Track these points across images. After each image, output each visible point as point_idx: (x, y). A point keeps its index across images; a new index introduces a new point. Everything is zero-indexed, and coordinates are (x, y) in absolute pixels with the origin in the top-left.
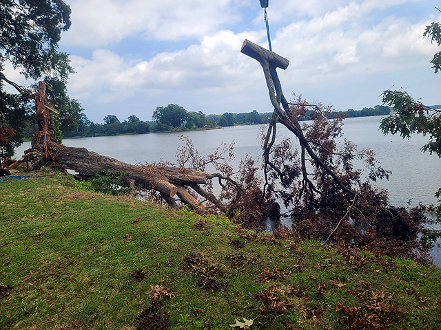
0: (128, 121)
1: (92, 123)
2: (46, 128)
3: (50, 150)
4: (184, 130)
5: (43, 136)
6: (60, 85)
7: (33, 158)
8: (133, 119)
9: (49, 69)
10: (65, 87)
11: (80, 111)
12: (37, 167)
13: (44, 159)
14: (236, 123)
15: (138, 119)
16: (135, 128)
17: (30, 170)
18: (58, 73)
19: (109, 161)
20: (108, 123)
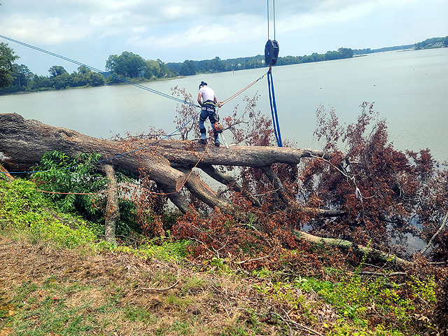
0: (77, 72)
1: (36, 76)
4: (142, 81)
8: (84, 70)
11: (13, 59)
14: (198, 71)
15: (90, 70)
16: (87, 80)
19: (64, 136)
20: (55, 76)
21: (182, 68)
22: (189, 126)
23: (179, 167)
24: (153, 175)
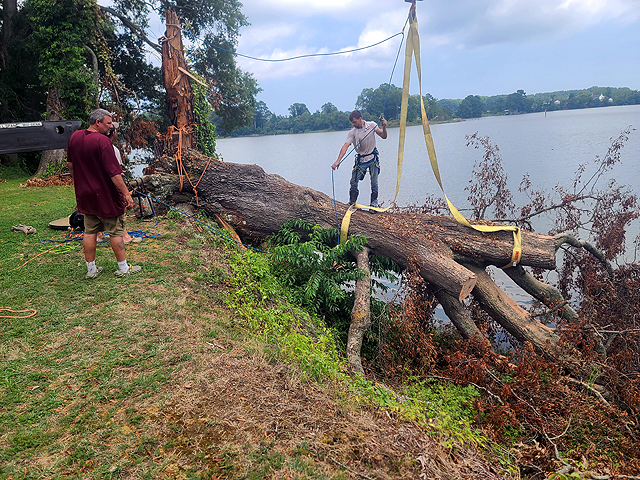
0: (321, 111)
1: (274, 115)
2: (182, 120)
3: (188, 169)
5: (176, 138)
6: (227, 48)
7: (153, 189)
8: (329, 108)
9: (211, 20)
10: (234, 51)
12: (161, 210)
13: (176, 190)
15: (335, 109)
16: (331, 121)
17: (148, 217)
18: (224, 27)
19: (309, 200)
20: (294, 115)
21: (462, 106)
22: (488, 197)
23: (468, 262)
24: (424, 271)
